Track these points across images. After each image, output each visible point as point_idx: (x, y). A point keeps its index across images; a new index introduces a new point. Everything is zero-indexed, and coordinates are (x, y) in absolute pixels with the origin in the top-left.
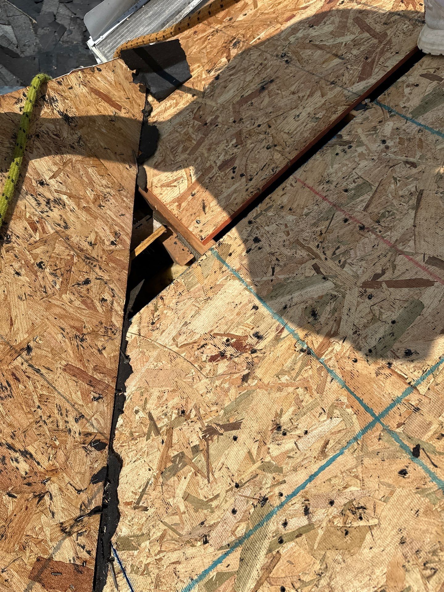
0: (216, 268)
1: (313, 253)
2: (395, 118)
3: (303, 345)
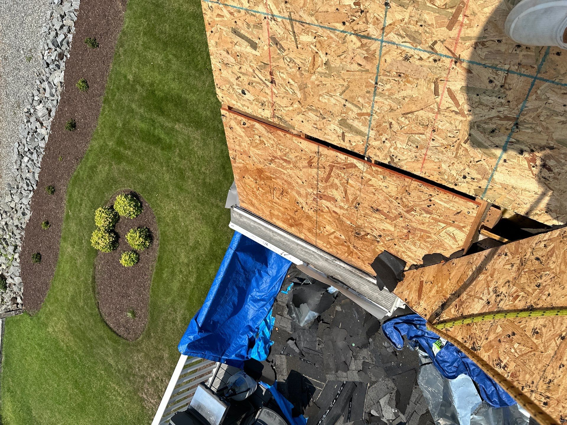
0: (492, 191)
1: (458, 147)
2: (370, 143)
3: (514, 129)
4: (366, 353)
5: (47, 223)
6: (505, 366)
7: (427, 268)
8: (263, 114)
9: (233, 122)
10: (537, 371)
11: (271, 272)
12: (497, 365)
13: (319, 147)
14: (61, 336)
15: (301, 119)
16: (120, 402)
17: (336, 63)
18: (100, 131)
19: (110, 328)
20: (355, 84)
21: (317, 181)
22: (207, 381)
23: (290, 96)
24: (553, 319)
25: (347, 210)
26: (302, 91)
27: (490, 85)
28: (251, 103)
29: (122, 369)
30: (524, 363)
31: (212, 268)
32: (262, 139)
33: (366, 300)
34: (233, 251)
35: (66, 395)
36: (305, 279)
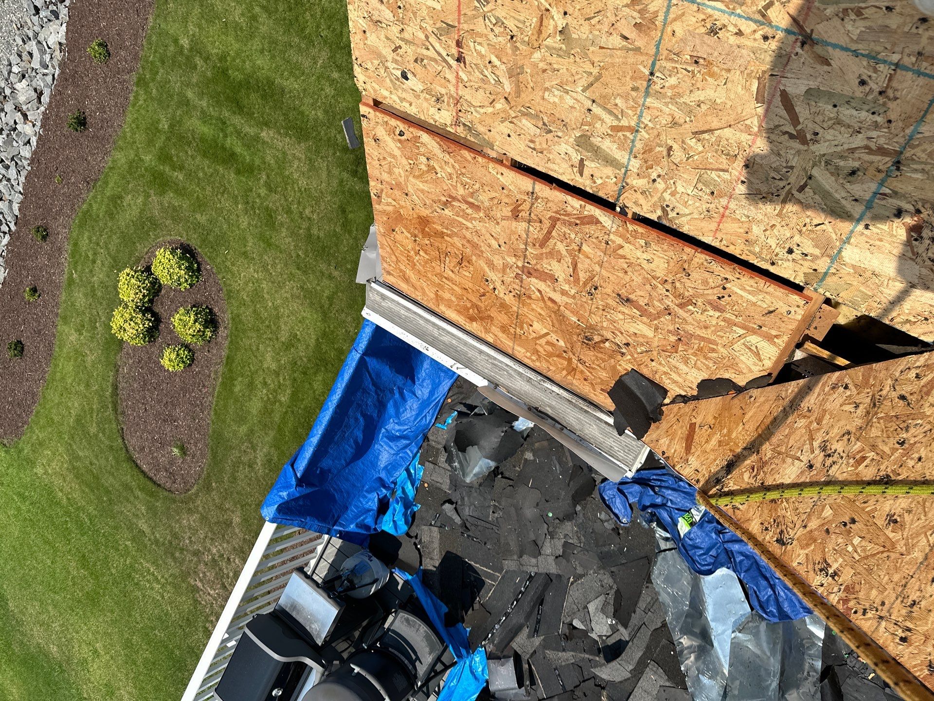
0: (835, 278)
2: (628, 181)
3: (891, 171)
4: (569, 528)
5: (34, 290)
6: (835, 574)
7: (703, 403)
8: (437, 117)
9: (382, 129)
10: (891, 586)
11: (420, 392)
12: (821, 570)
13: (534, 184)
14: (58, 482)
15: (507, 131)
16: (157, 592)
17: (581, 32)
18: (129, 135)
19: (143, 472)
20: (612, 73)
21: (526, 244)
22: (307, 564)
23: (490, 88)
24: (924, 501)
25: (574, 297)
26: (514, 79)
27: (861, 88)
28: (418, 97)
29: (161, 540)
30: (870, 571)
31: (318, 381)
32: (431, 163)
33: (591, 450)
34: (358, 356)
35: (66, 578)
36: (476, 407)
